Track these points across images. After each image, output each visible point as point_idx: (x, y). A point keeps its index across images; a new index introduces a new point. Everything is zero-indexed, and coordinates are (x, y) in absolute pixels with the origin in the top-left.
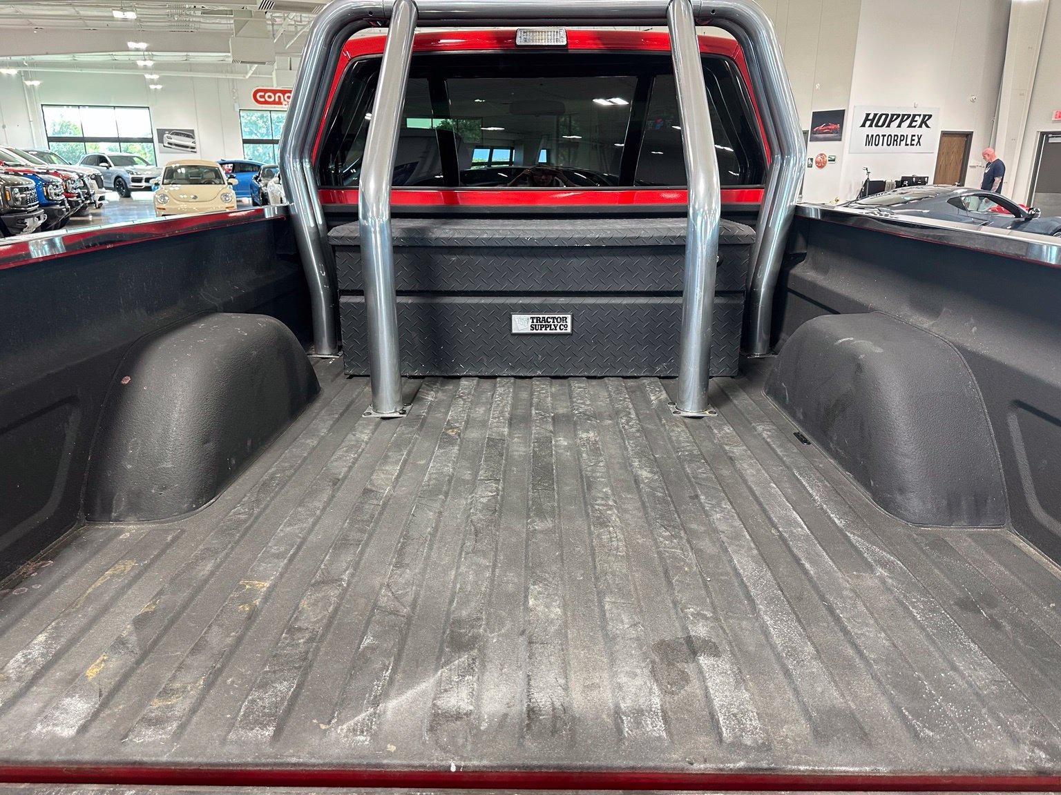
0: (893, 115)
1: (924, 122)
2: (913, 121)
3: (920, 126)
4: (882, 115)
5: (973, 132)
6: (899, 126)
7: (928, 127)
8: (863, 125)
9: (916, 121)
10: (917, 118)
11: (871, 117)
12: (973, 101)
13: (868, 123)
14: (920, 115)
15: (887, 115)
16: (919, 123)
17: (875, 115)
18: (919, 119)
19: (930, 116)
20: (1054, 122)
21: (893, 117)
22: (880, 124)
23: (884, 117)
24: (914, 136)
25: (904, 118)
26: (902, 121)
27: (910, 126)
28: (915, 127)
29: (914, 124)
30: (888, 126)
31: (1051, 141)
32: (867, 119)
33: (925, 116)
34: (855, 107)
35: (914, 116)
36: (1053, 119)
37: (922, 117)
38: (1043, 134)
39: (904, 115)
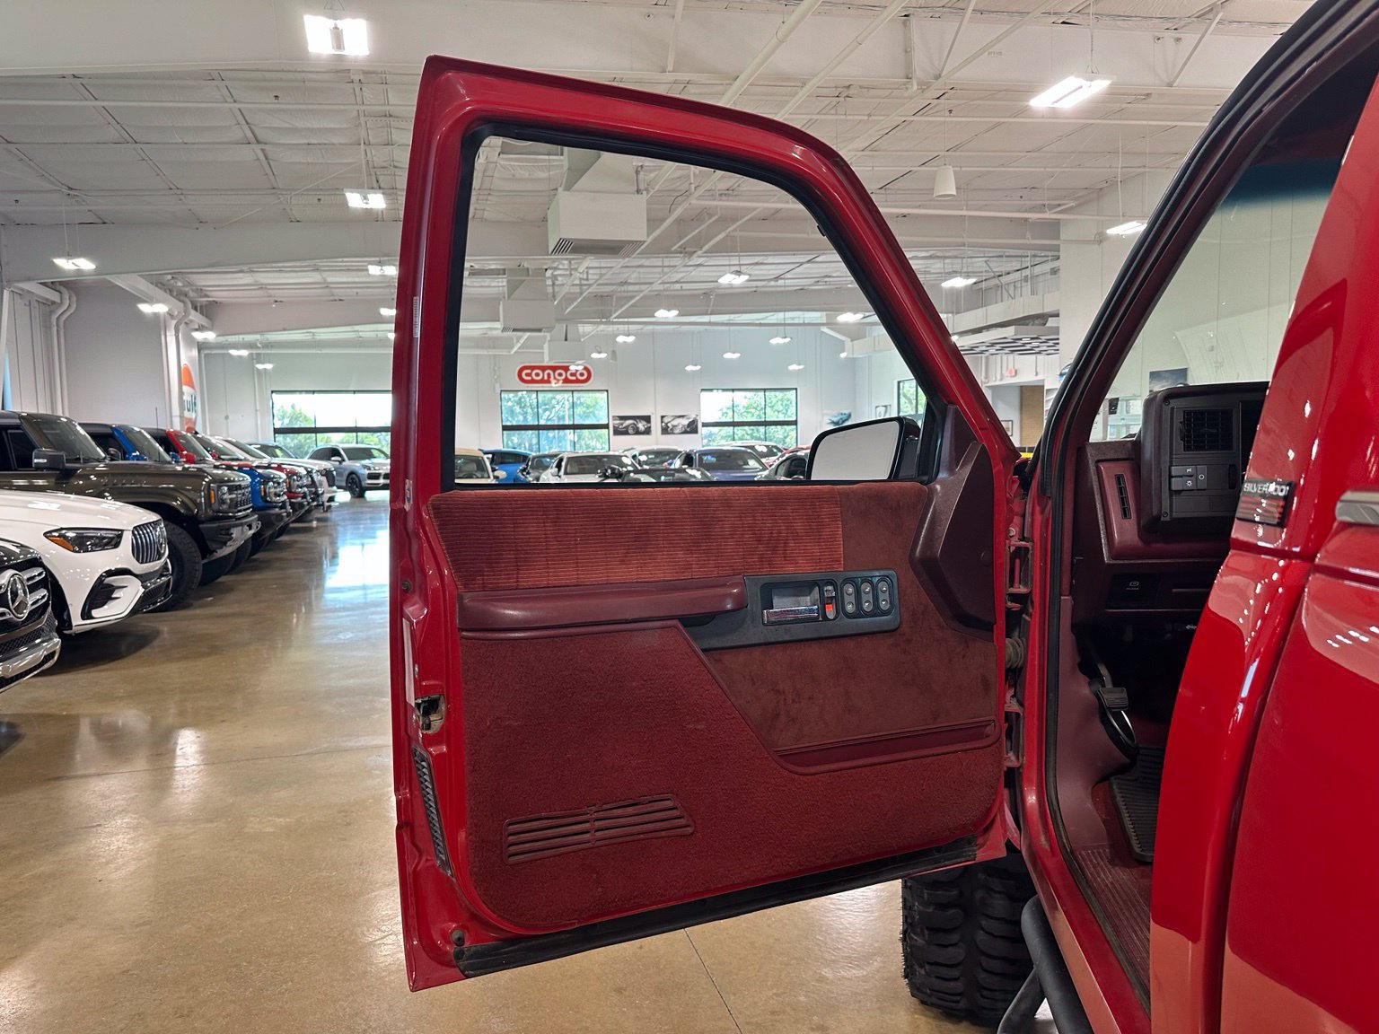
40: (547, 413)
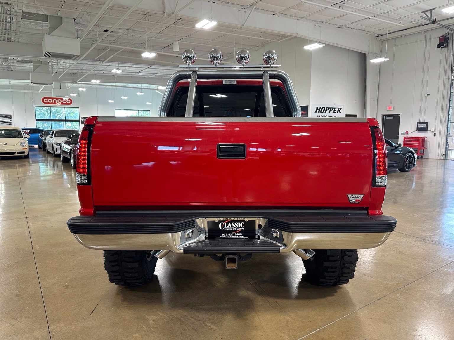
0: (327, 108)
1: (339, 111)
2: (335, 110)
3: (338, 112)
4: (323, 108)
5: (357, 115)
6: (330, 112)
7: (340, 113)
8: (316, 112)
9: (336, 110)
10: (336, 109)
11: (318, 109)
12: (356, 103)
13: (318, 111)
14: (337, 108)
15: (325, 108)
16: (337, 111)
17: (320, 108)
18: (337, 110)
19: (341, 109)
21: (327, 109)
22: (322, 111)
24: (336, 116)
25: (331, 109)
26: (330, 110)
27: (334, 112)
28: (335, 113)
29: (335, 111)
30: (325, 112)
32: (317, 110)
33: (339, 108)
34: (312, 104)
35: (335, 108)
36: (387, 110)
37: (338, 109)
38: (383, 116)
39: (331, 108)
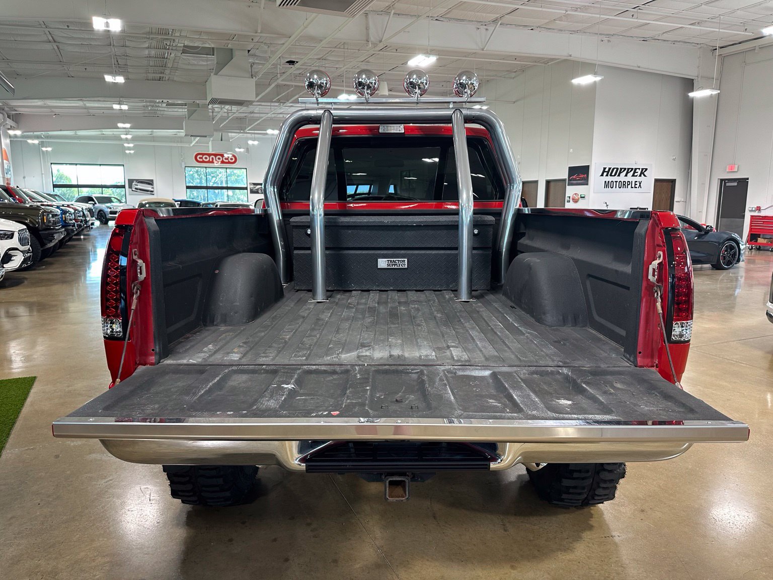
0: (621, 169)
1: (642, 173)
2: (635, 172)
3: (640, 176)
4: (614, 169)
5: (675, 179)
6: (626, 175)
7: (645, 176)
8: (602, 175)
9: (637, 172)
10: (637, 170)
11: (607, 170)
12: (674, 160)
13: (605, 174)
14: (639, 169)
15: (617, 169)
16: (639, 174)
17: (610, 169)
18: (639, 172)
19: (646, 169)
20: (728, 172)
21: (622, 170)
22: (613, 174)
23: (615, 170)
24: (637, 182)
25: (628, 171)
26: (627, 173)
27: (633, 175)
28: (637, 176)
29: (636, 174)
30: (619, 175)
31: (728, 184)
32: (604, 171)
33: (643, 169)
34: (595, 163)
35: (636, 169)
36: (727, 171)
37: (641, 169)
38: (722, 180)
39: (629, 169)
40: (214, 179)
